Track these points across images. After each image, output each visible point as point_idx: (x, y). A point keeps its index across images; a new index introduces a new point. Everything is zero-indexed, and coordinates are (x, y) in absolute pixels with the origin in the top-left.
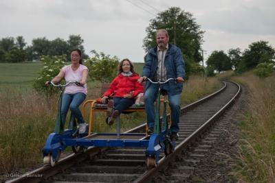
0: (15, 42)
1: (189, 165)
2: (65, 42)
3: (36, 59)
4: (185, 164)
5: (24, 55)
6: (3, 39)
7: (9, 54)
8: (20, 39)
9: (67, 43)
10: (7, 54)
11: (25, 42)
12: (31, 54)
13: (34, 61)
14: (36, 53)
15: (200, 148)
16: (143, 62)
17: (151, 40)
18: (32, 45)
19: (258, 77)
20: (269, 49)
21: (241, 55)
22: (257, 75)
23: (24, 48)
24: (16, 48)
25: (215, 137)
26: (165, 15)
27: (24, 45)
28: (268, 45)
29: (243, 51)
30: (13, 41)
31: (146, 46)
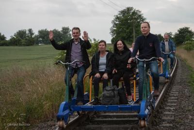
0: (27, 32)
1: (169, 111)
2: (59, 32)
3: (41, 43)
4: (166, 110)
5: (34, 41)
6: (19, 31)
7: (24, 41)
8: (30, 30)
9: (61, 32)
10: (23, 41)
11: (33, 32)
12: (37, 40)
13: (40, 44)
14: (41, 39)
15: (170, 99)
16: (111, 43)
17: (115, 28)
18: (38, 34)
19: (186, 51)
20: (190, 32)
21: (172, 37)
22: (185, 49)
23: (33, 36)
24: (28, 37)
25: (176, 91)
26: (123, 12)
27: (33, 34)
28: (190, 29)
29: (173, 34)
30: (25, 32)
31: (112, 32)
